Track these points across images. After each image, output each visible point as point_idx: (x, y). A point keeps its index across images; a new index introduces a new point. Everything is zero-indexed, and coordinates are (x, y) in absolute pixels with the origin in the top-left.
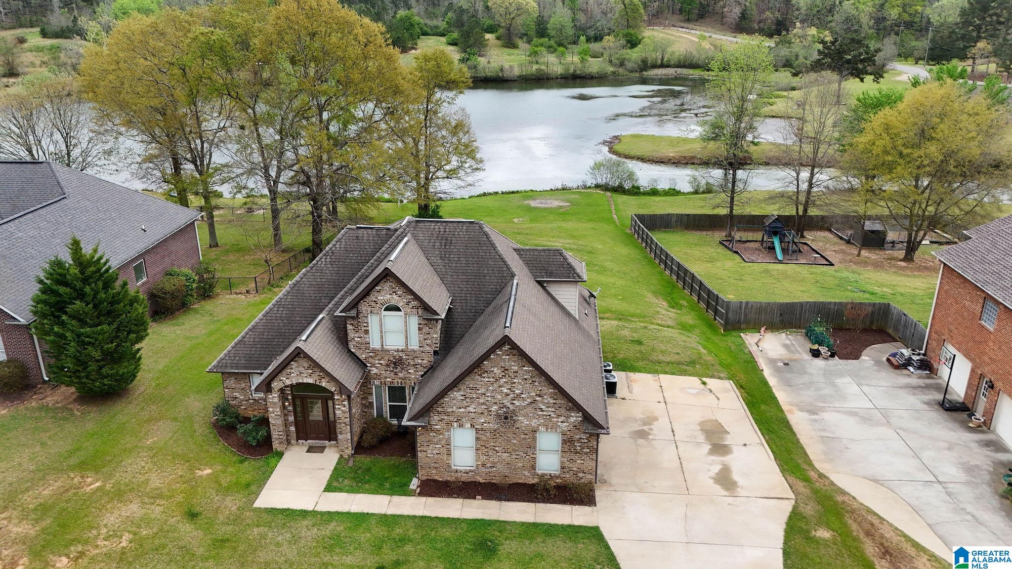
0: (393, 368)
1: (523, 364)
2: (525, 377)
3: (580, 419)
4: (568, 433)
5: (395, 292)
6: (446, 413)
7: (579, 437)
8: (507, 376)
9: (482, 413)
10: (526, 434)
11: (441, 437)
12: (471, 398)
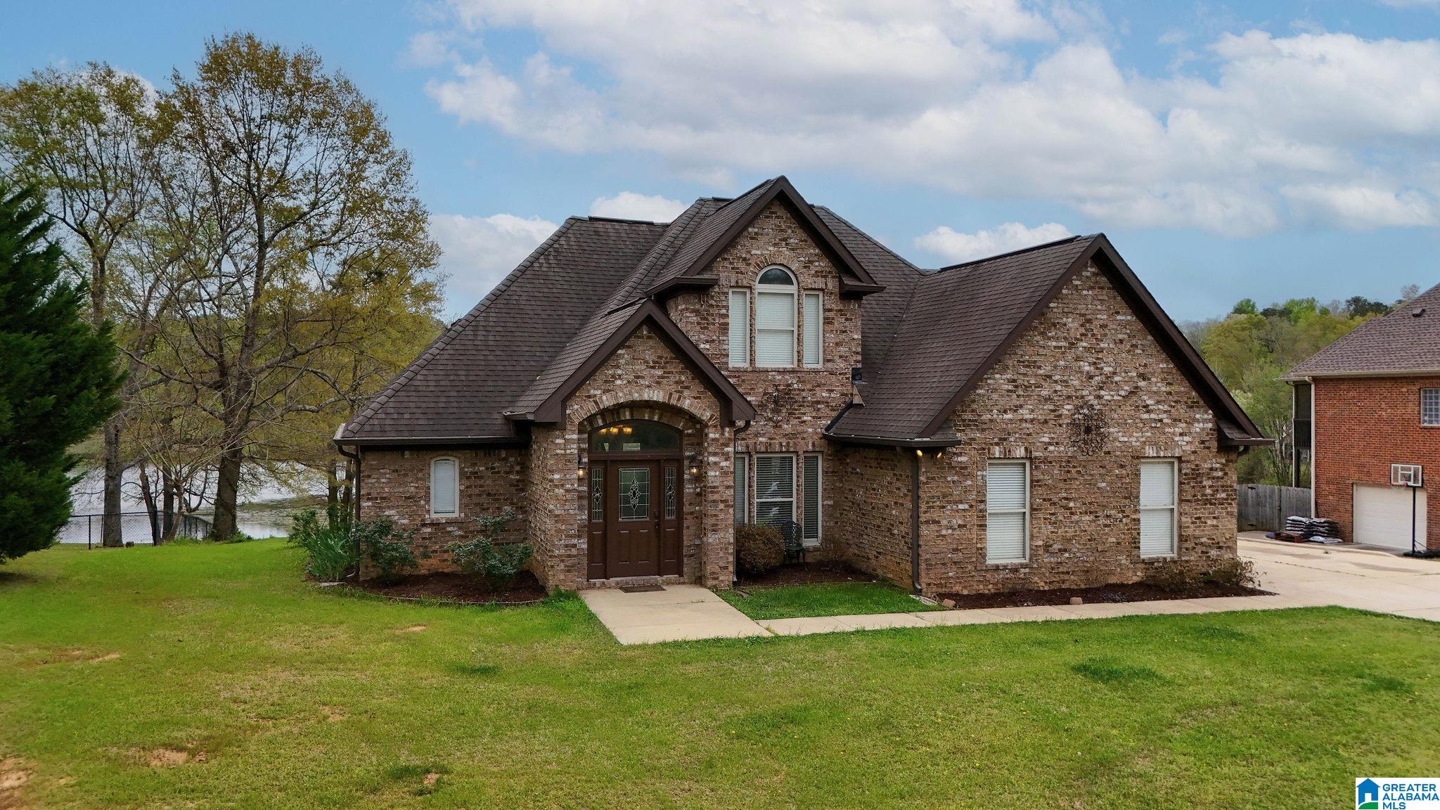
0: (773, 411)
1: (1117, 306)
2: (1120, 336)
3: (1210, 425)
4: (1193, 458)
5: (785, 240)
6: (976, 424)
7: (1209, 466)
8: (1090, 336)
9: (1046, 422)
10: (1122, 466)
11: (969, 482)
12: (1026, 387)
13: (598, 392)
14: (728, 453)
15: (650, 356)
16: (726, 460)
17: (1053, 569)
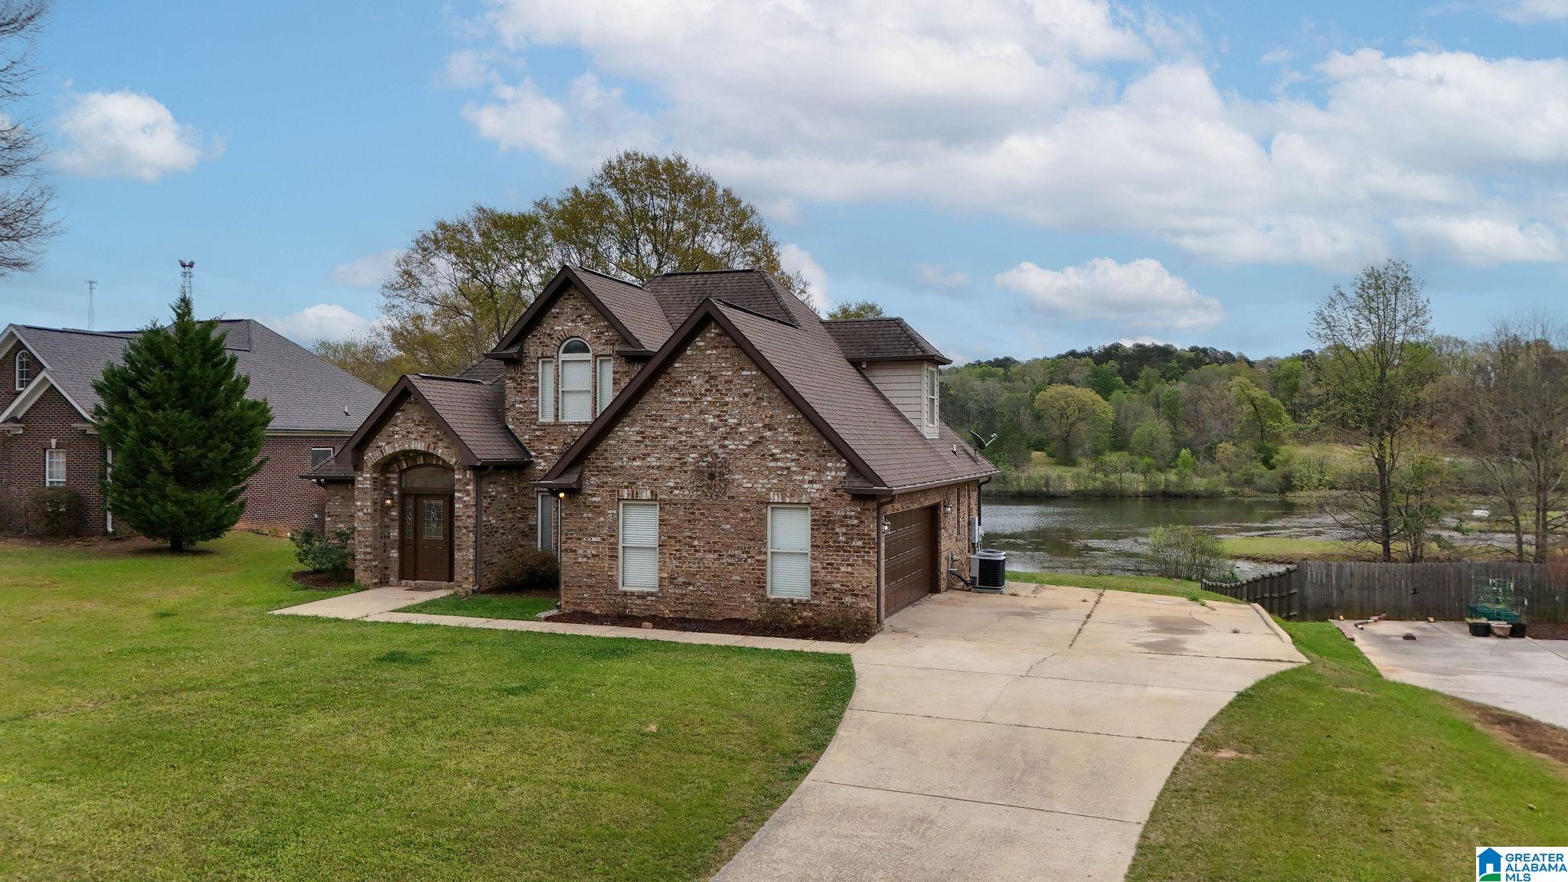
1: (743, 363)
2: (746, 391)
3: (844, 474)
4: (822, 505)
5: (580, 316)
6: (610, 471)
7: (843, 514)
8: (714, 391)
9: (671, 468)
10: (747, 510)
11: (602, 519)
12: (653, 437)
13: (384, 444)
14: (469, 490)
15: (417, 417)
16: (468, 495)
17: (677, 599)
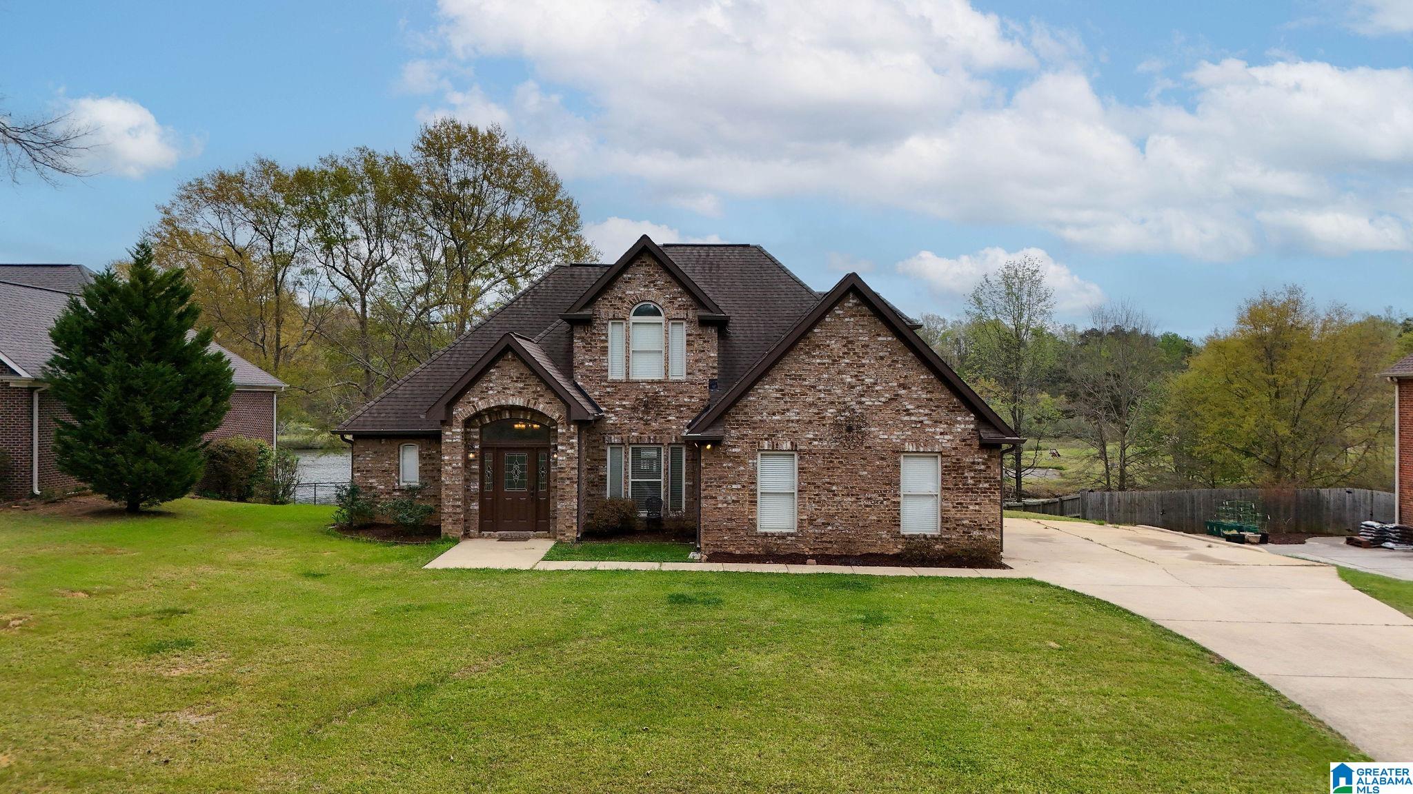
0: (643, 412)
1: (878, 330)
2: (881, 354)
3: (972, 426)
4: (953, 453)
5: (653, 282)
6: (750, 424)
7: (971, 460)
8: (852, 354)
9: (810, 422)
10: (883, 459)
11: (742, 468)
12: (792, 395)
13: (476, 399)
14: (573, 443)
15: (514, 373)
16: (571, 448)
17: (817, 538)
